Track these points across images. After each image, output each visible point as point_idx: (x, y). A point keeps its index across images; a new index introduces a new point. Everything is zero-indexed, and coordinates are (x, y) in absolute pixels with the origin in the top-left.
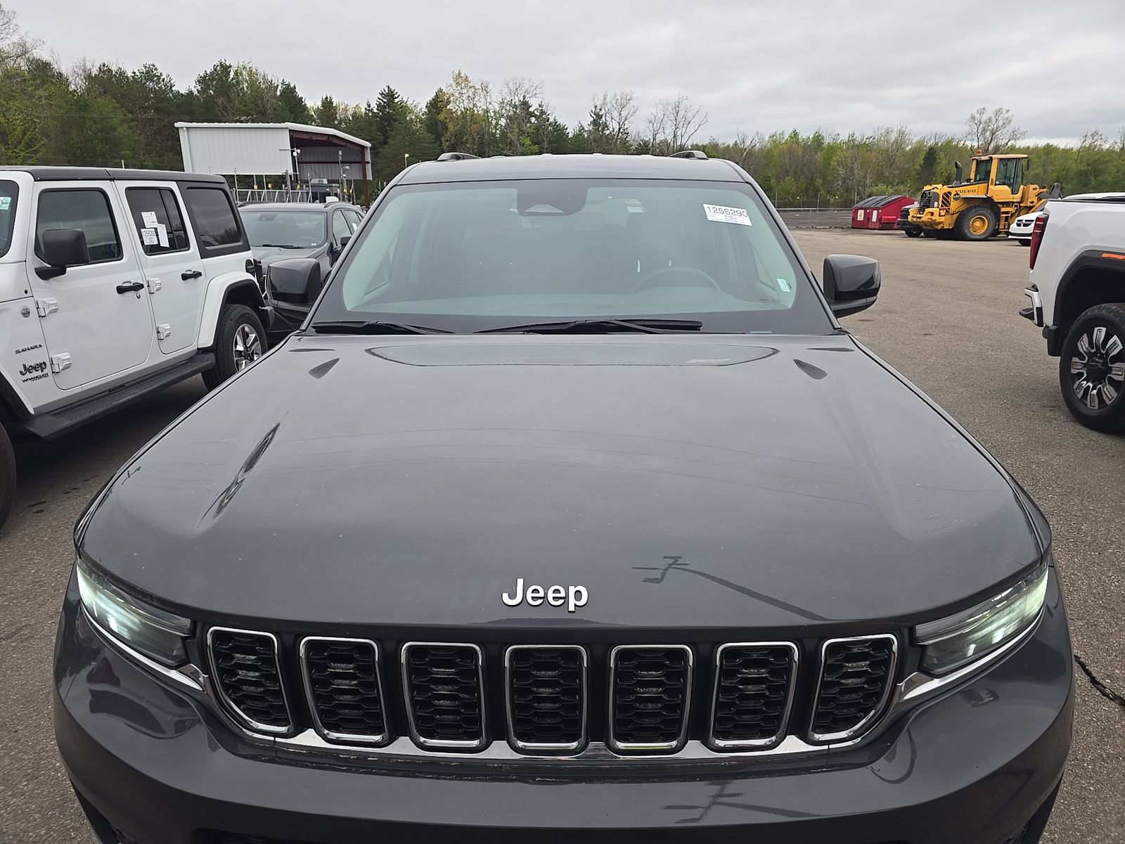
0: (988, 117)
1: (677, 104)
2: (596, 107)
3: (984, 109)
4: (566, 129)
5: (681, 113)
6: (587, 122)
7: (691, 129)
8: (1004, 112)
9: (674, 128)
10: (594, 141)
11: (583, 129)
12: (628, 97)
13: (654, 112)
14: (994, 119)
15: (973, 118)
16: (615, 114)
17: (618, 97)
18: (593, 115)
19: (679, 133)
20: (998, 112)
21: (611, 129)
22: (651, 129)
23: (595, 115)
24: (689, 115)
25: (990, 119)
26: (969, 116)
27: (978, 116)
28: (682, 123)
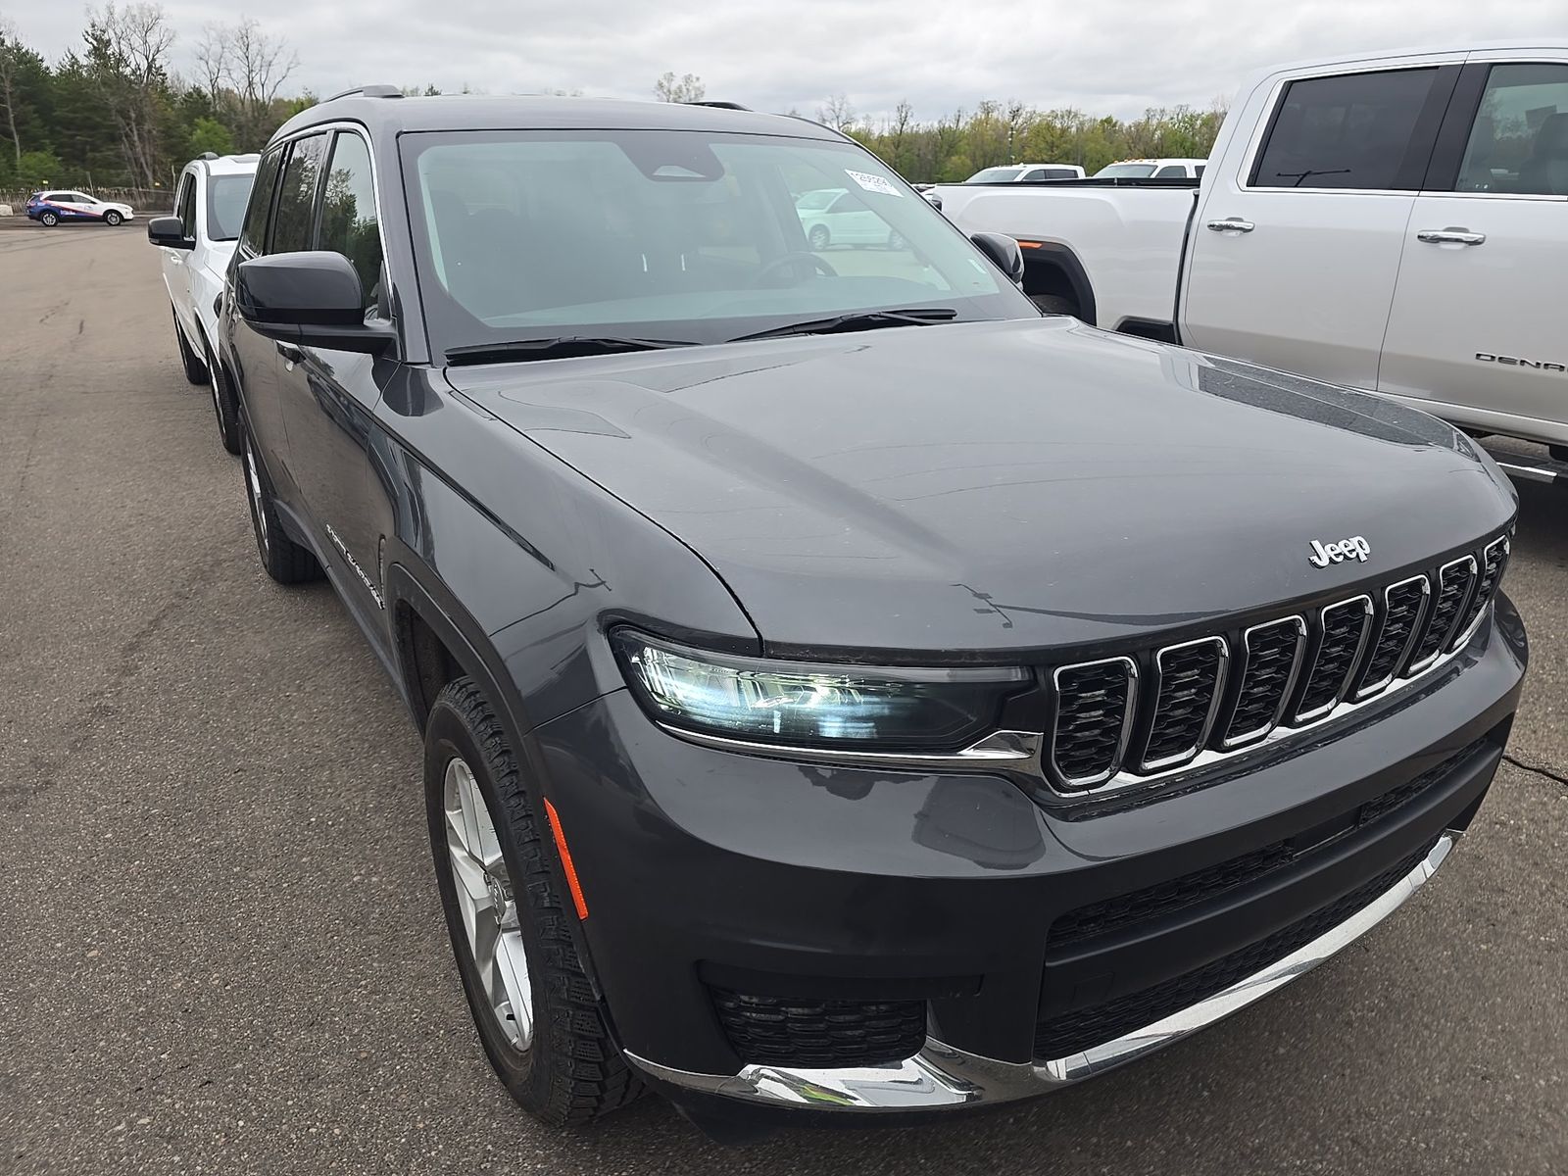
0: (677, 85)
1: (244, 32)
2: (93, 26)
3: (671, 74)
4: (41, 60)
5: (254, 48)
6: (82, 52)
7: (276, 72)
8: (694, 80)
9: (246, 70)
10: (104, 84)
11: (77, 61)
12: (155, 14)
13: (204, 42)
14: (684, 90)
15: (661, 85)
16: (137, 42)
17: (135, 12)
18: (90, 40)
19: (256, 79)
20: (688, 79)
21: (133, 66)
22: (205, 69)
23: (95, 39)
24: (268, 51)
25: (680, 88)
26: (656, 83)
27: (665, 83)
28: (258, 63)
